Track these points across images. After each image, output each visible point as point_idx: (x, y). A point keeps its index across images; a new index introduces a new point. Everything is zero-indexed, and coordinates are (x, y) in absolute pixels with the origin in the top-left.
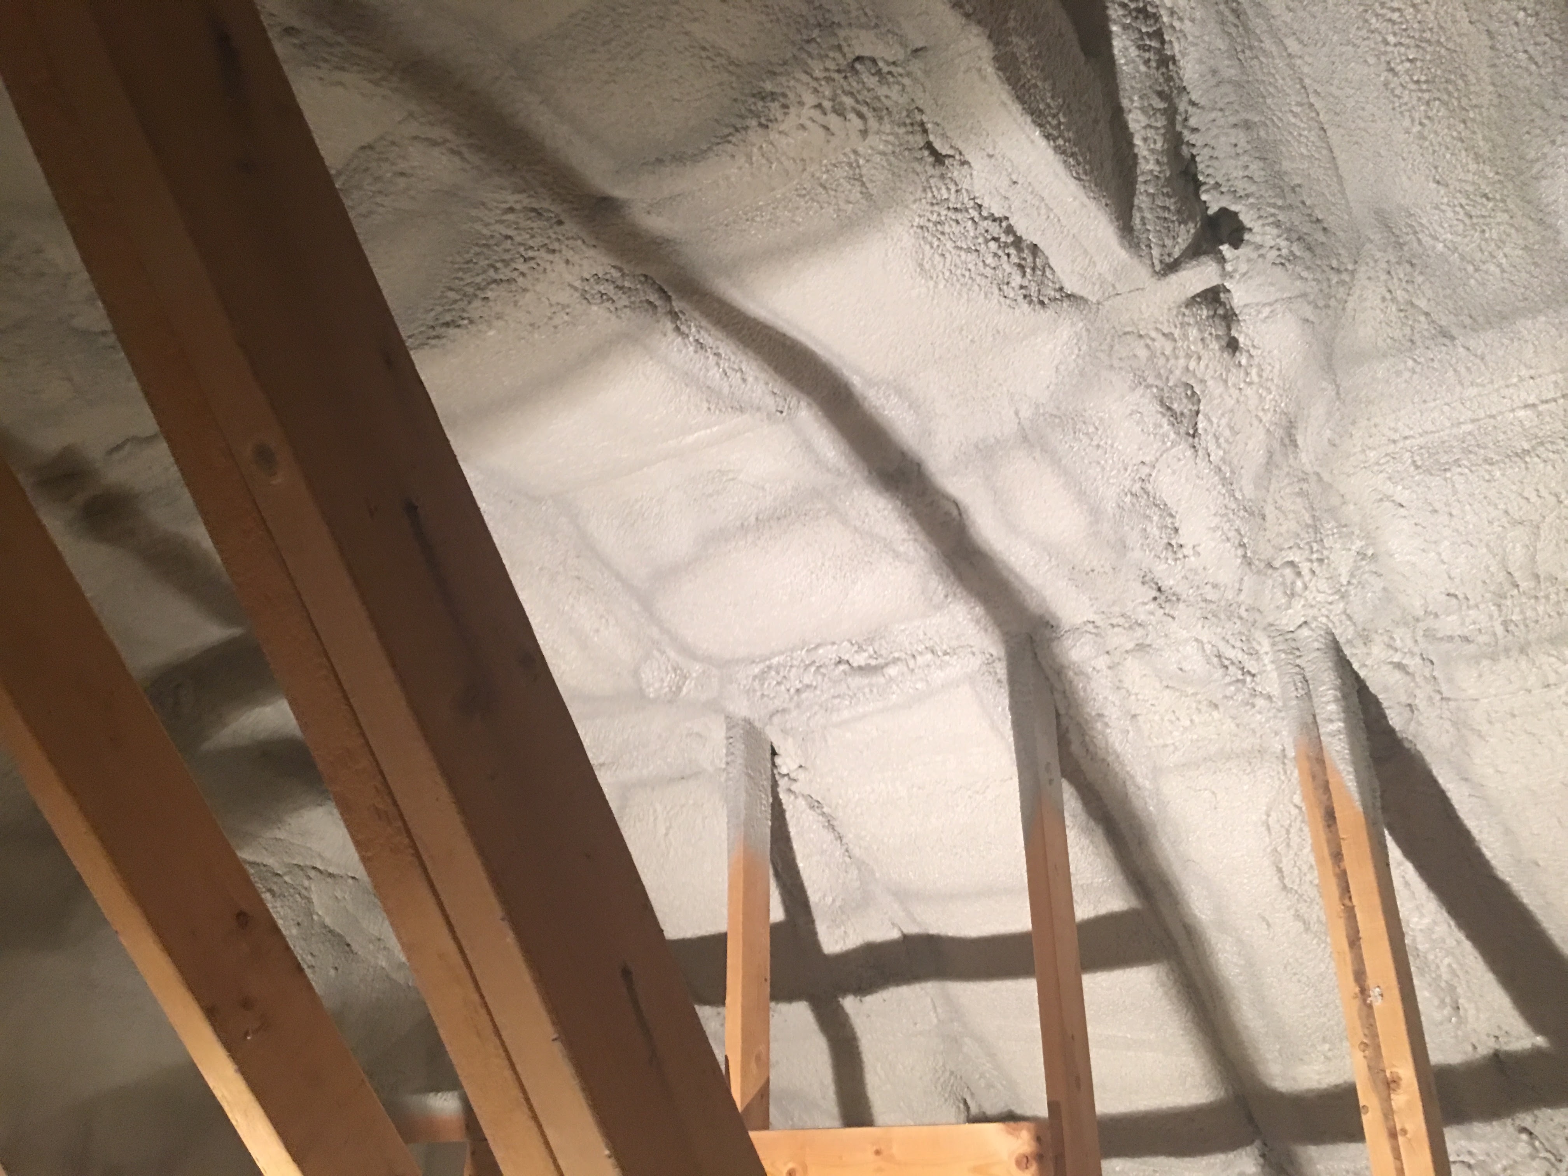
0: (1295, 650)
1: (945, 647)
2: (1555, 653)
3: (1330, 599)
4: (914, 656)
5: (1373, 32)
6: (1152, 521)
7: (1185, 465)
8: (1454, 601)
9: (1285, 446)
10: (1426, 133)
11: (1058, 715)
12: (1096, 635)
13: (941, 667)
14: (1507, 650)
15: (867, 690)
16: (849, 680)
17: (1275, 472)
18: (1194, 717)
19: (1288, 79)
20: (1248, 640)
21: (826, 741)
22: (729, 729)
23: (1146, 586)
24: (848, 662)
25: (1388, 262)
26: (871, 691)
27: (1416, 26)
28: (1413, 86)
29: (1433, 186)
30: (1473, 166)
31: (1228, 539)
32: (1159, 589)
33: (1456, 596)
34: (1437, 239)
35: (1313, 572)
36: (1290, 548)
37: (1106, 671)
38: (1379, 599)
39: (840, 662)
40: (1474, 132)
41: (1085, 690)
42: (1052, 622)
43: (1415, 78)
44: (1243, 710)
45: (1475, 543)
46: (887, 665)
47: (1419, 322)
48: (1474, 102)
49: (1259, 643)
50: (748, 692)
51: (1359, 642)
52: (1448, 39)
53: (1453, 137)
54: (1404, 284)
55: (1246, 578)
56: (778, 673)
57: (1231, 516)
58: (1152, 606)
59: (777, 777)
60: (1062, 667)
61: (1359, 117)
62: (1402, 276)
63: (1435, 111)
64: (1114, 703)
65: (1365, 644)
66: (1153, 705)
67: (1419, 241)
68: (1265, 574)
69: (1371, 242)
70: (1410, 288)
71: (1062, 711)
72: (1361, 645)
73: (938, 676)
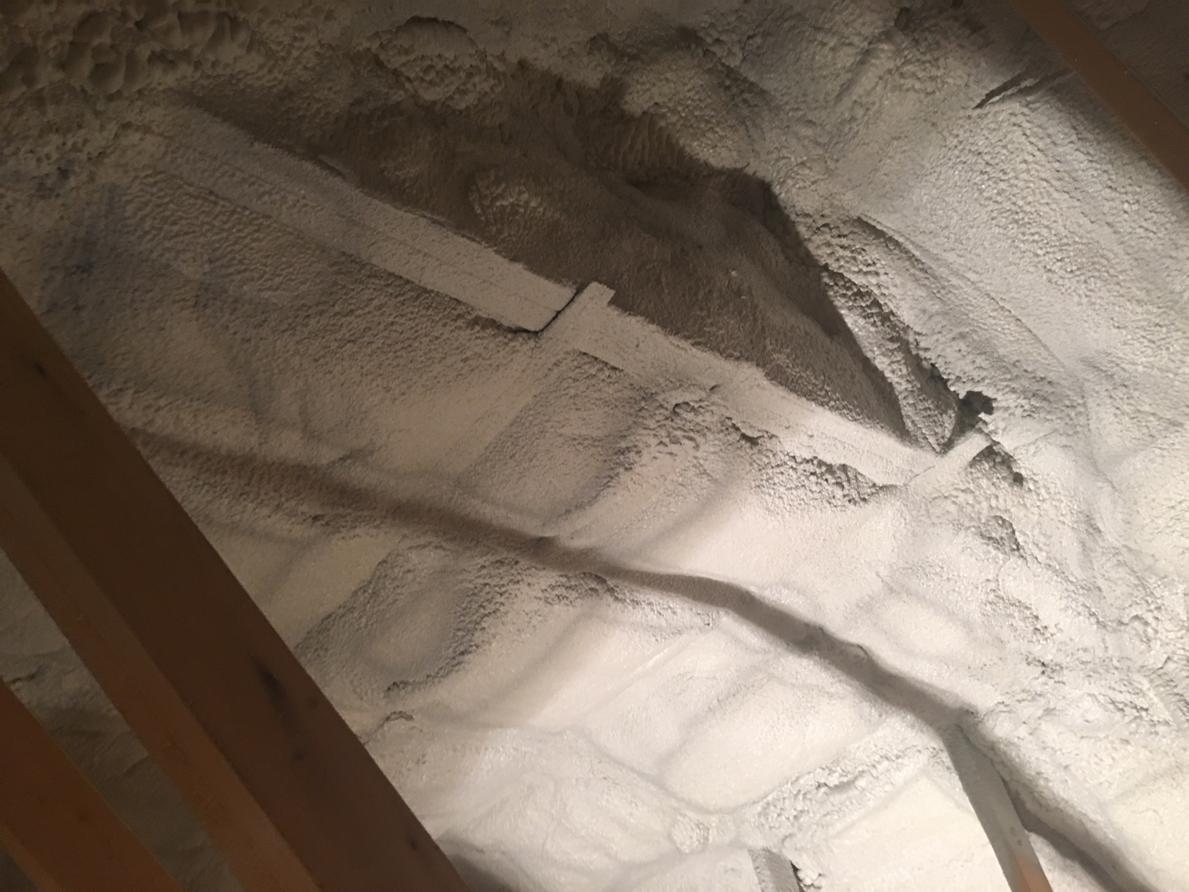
1: (895, 752)
3: (1179, 634)
5: (1024, 252)
6: (1014, 617)
7: (1021, 571)
9: (1091, 534)
10: (1093, 300)
11: (1005, 783)
12: (1009, 712)
13: (898, 769)
15: (848, 803)
16: (831, 798)
17: (1092, 555)
18: (1114, 755)
19: (978, 298)
20: (1131, 684)
21: (832, 851)
22: (754, 861)
23: (1032, 665)
24: (825, 784)
25: (1107, 390)
26: (851, 802)
27: (1054, 238)
28: (1070, 276)
29: (1116, 331)
30: (1139, 310)
31: (1079, 614)
34: (1136, 364)
36: (1131, 606)
37: (1029, 738)
40: (1129, 288)
41: (1019, 756)
42: (971, 710)
43: (1069, 270)
44: (1149, 739)
46: (856, 778)
47: (1150, 421)
48: (1119, 269)
52: (1081, 237)
53: (1115, 296)
54: (1126, 400)
55: (1106, 637)
56: (775, 806)
57: (1073, 595)
60: (993, 743)
61: (1040, 306)
62: (1121, 396)
63: (1093, 285)
64: (1045, 761)
66: (1077, 755)
67: (1124, 369)
68: (1120, 631)
69: (1088, 381)
70: (1132, 401)
71: (1007, 779)
73: (899, 777)
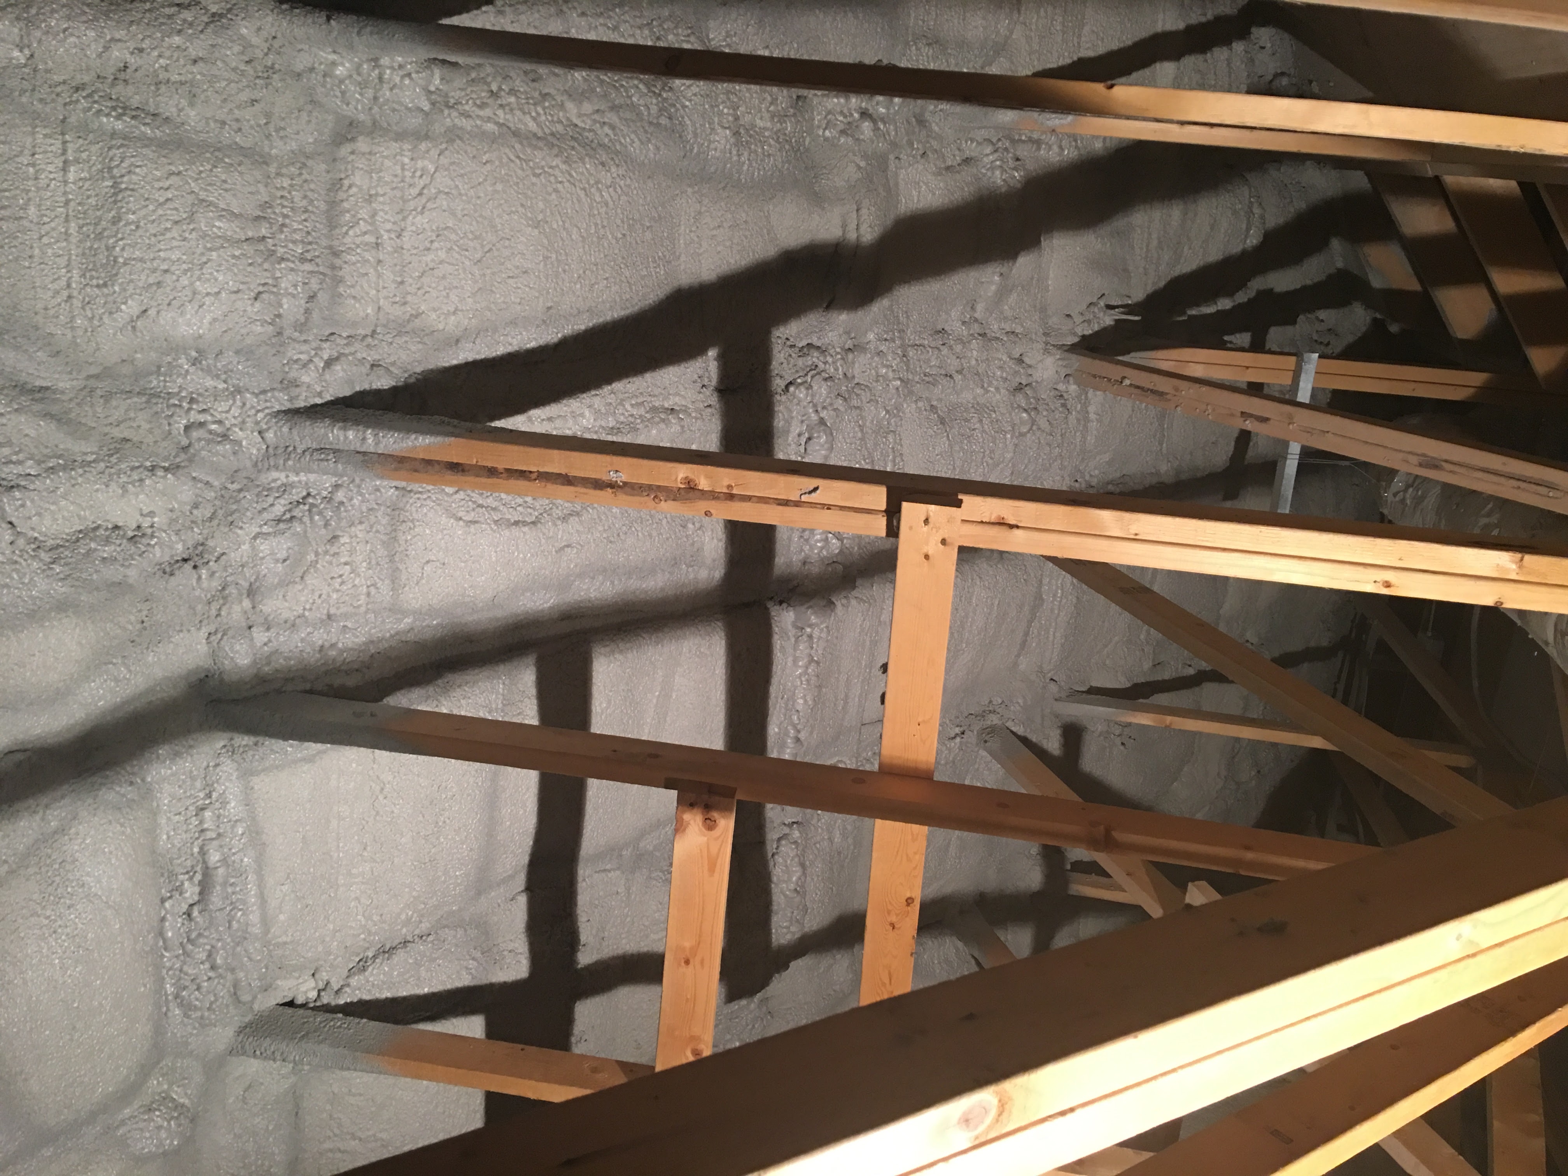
0: (288, 451)
2: (345, 229)
4: (203, 831)
8: (264, 296)
14: (333, 267)
32: (185, 560)
33: (260, 293)
35: (204, 411)
38: (247, 360)
39: (189, 914)
45: (204, 259)
49: (275, 480)
50: (203, 1026)
51: (295, 392)
58: (204, 572)
59: (318, 1004)
65: (297, 386)
72: (298, 390)
